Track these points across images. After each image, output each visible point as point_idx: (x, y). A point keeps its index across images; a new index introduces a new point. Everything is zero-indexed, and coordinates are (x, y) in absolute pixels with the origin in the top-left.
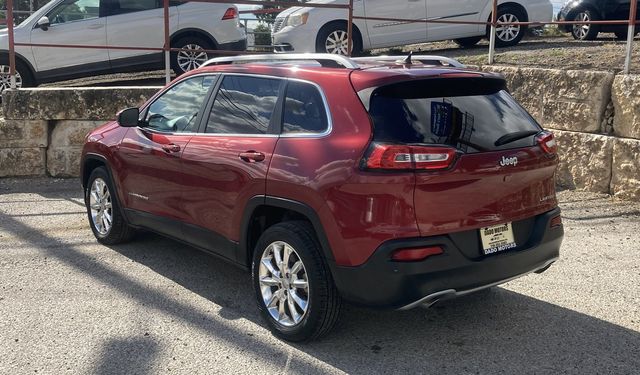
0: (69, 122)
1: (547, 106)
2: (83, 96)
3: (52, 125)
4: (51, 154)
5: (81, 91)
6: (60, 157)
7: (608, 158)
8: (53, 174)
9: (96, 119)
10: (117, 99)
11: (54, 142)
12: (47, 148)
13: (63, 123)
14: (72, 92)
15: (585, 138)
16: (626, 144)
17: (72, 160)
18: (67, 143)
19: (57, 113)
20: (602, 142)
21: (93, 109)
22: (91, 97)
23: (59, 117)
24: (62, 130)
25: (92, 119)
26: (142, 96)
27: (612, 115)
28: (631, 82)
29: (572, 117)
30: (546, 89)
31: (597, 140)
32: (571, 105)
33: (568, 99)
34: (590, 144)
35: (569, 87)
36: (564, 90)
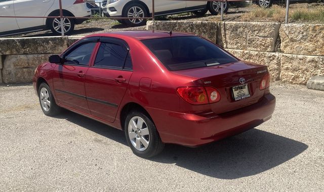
0: (13, 56)
1: (249, 40)
2: (19, 42)
3: (4, 57)
4: (4, 72)
5: (18, 40)
6: (9, 74)
7: (278, 64)
8: (6, 82)
9: (27, 54)
10: (37, 43)
11: (6, 66)
12: (2, 69)
13: (10, 56)
14: (13, 40)
15: (268, 54)
16: (287, 57)
17: (16, 74)
18: (12, 67)
19: (6, 51)
20: (275, 56)
21: (24, 49)
22: (23, 43)
23: (8, 53)
24: (9, 60)
25: (25, 54)
26: (50, 41)
27: (280, 43)
28: (288, 27)
29: (261, 44)
30: (249, 32)
31: (273, 55)
32: (261, 39)
33: (259, 36)
34: (270, 57)
35: (260, 30)
36: (257, 32)
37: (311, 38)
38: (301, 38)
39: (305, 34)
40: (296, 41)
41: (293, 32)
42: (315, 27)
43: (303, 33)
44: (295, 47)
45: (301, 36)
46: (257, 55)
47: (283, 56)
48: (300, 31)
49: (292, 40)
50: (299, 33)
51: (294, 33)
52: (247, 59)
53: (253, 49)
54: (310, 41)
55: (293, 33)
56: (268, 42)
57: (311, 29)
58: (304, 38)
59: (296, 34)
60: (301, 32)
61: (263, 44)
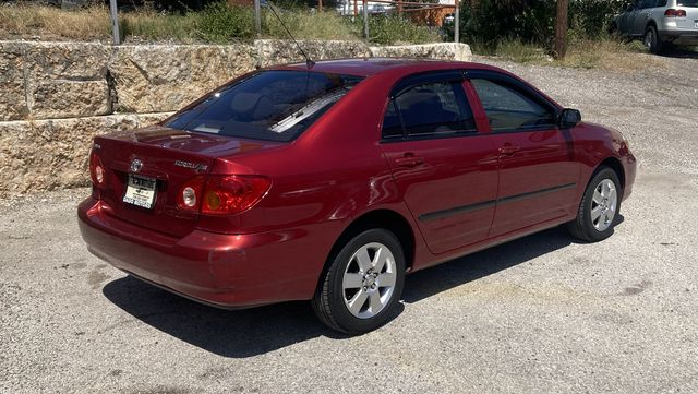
1: (39, 90)
29: (79, 99)
30: (32, 68)
31: (124, 121)
32: (76, 85)
33: (69, 78)
34: (116, 127)
35: (69, 63)
36: (62, 67)
37: (196, 74)
38: (178, 76)
39: (183, 66)
40: (164, 82)
41: (157, 64)
42: (200, 51)
43: (179, 65)
44: (164, 96)
45: (176, 71)
46: (75, 127)
47: (147, 118)
48: (174, 61)
49: (158, 81)
50: (171, 64)
51: (162, 65)
52: (50, 141)
53: (56, 113)
54: (195, 80)
55: (157, 67)
56: (100, 92)
57: (194, 55)
58: (182, 75)
59: (166, 67)
60: (175, 63)
61: (87, 96)
